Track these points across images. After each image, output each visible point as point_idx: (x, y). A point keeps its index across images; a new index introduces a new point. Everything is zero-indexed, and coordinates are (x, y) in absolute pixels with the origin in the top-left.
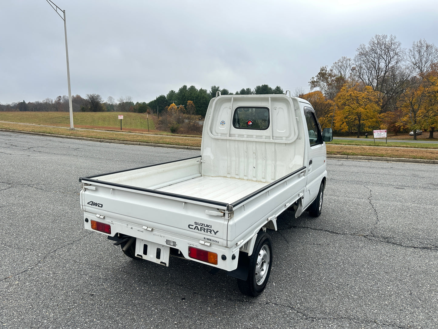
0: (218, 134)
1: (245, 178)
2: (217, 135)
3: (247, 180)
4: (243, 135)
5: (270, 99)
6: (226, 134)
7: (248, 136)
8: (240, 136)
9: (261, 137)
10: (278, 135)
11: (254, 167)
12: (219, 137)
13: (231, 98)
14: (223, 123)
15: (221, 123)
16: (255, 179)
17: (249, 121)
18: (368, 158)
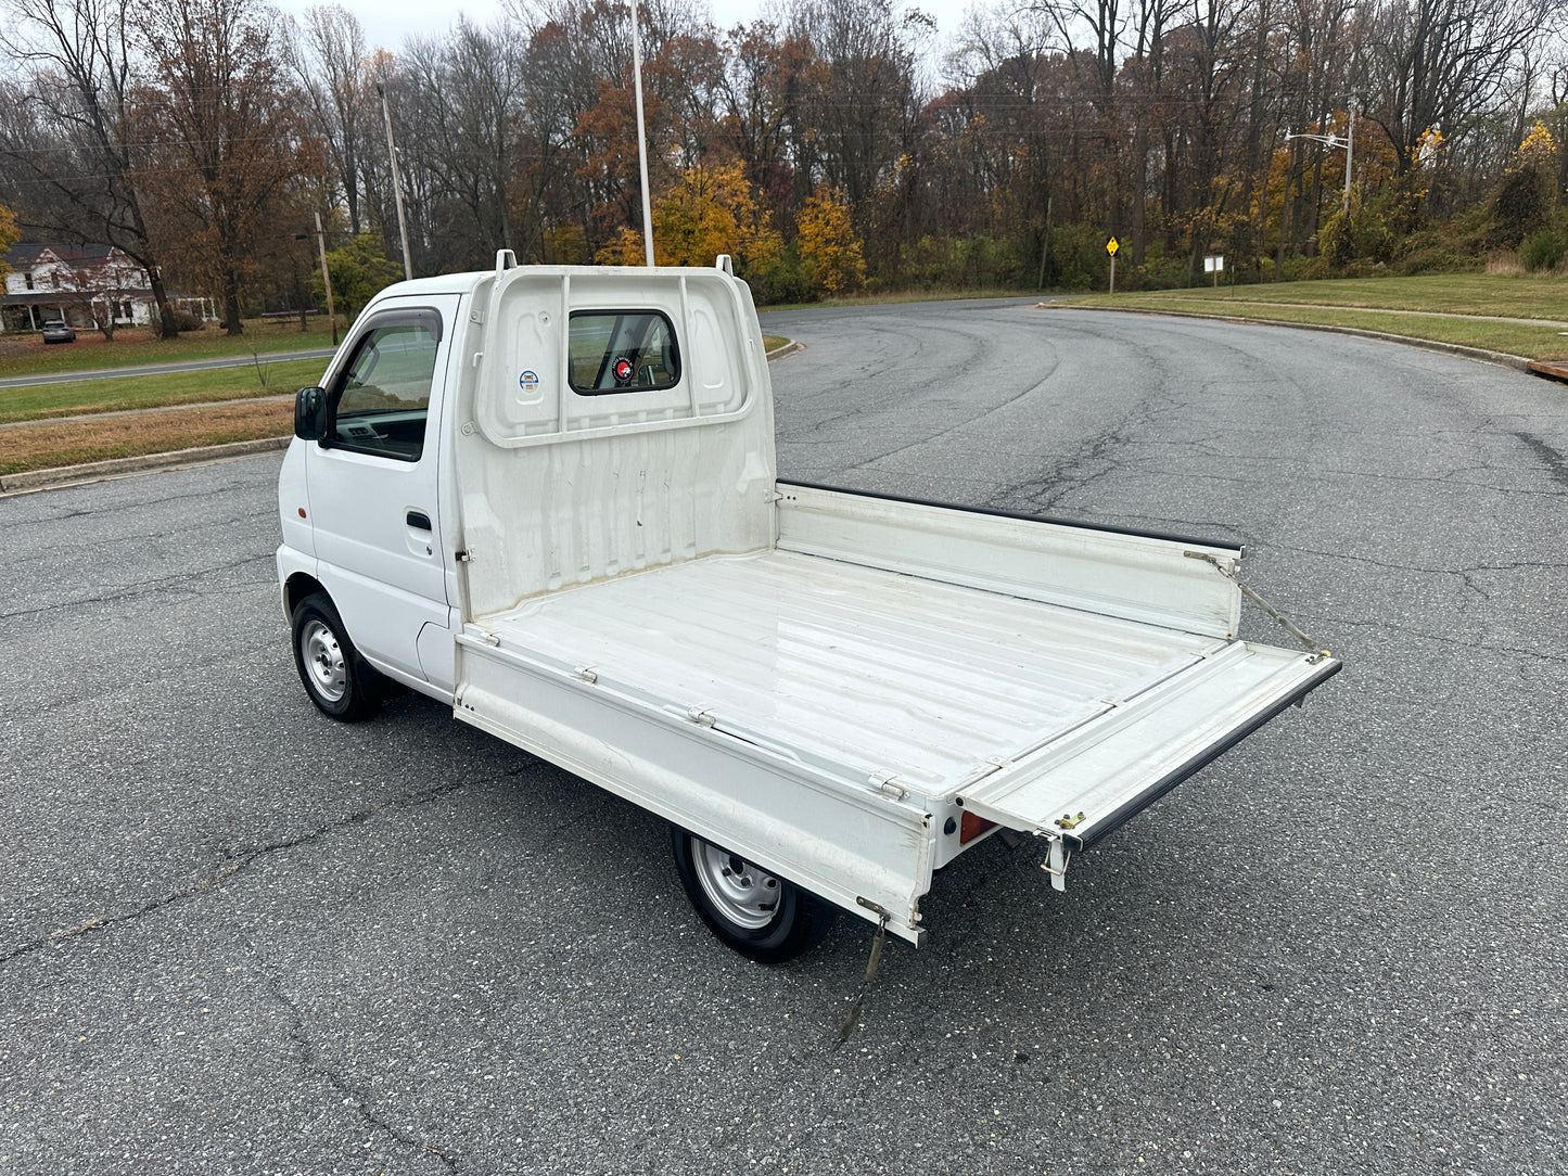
0: (511, 426)
1: (611, 571)
2: (508, 431)
3: (619, 575)
4: (607, 417)
5: (683, 281)
6: (544, 424)
7: (625, 416)
8: (597, 419)
9: (658, 413)
10: (706, 400)
11: (639, 524)
12: (522, 439)
13: (563, 277)
14: (529, 379)
15: (521, 382)
16: (640, 564)
17: (620, 361)
18: (80, 469)
